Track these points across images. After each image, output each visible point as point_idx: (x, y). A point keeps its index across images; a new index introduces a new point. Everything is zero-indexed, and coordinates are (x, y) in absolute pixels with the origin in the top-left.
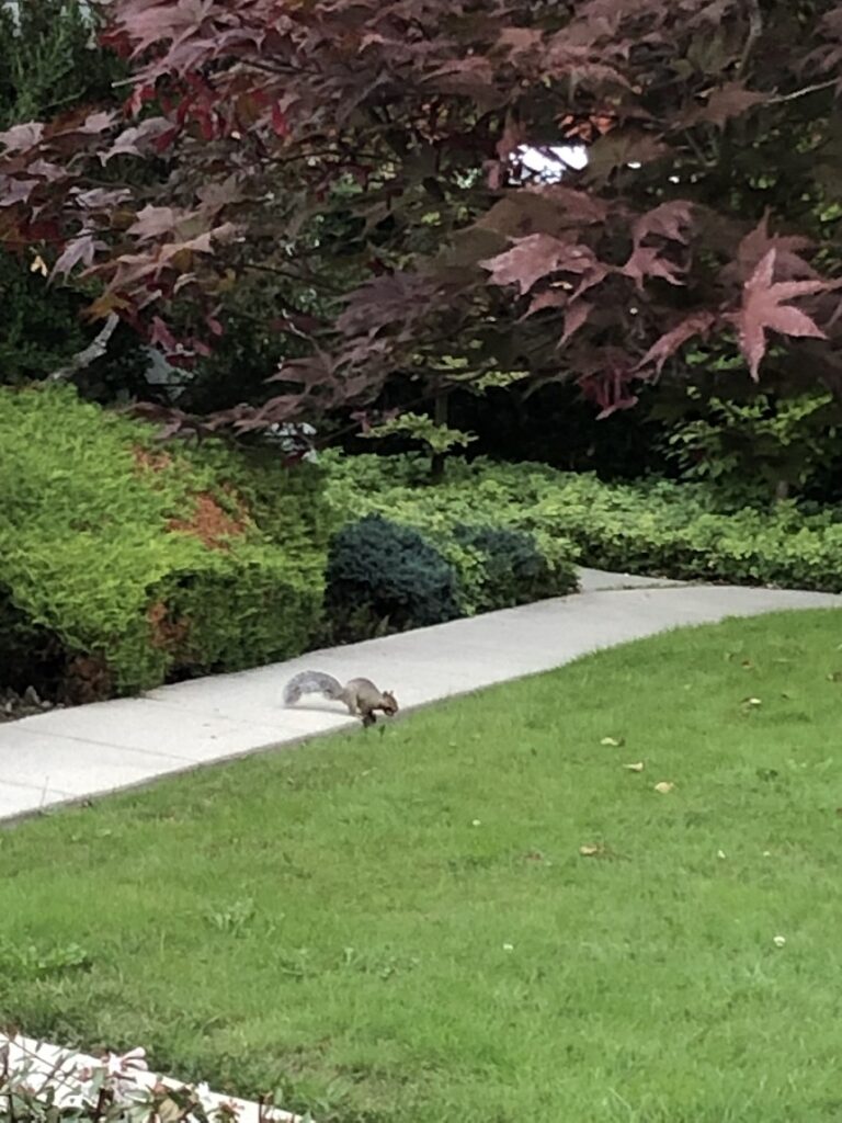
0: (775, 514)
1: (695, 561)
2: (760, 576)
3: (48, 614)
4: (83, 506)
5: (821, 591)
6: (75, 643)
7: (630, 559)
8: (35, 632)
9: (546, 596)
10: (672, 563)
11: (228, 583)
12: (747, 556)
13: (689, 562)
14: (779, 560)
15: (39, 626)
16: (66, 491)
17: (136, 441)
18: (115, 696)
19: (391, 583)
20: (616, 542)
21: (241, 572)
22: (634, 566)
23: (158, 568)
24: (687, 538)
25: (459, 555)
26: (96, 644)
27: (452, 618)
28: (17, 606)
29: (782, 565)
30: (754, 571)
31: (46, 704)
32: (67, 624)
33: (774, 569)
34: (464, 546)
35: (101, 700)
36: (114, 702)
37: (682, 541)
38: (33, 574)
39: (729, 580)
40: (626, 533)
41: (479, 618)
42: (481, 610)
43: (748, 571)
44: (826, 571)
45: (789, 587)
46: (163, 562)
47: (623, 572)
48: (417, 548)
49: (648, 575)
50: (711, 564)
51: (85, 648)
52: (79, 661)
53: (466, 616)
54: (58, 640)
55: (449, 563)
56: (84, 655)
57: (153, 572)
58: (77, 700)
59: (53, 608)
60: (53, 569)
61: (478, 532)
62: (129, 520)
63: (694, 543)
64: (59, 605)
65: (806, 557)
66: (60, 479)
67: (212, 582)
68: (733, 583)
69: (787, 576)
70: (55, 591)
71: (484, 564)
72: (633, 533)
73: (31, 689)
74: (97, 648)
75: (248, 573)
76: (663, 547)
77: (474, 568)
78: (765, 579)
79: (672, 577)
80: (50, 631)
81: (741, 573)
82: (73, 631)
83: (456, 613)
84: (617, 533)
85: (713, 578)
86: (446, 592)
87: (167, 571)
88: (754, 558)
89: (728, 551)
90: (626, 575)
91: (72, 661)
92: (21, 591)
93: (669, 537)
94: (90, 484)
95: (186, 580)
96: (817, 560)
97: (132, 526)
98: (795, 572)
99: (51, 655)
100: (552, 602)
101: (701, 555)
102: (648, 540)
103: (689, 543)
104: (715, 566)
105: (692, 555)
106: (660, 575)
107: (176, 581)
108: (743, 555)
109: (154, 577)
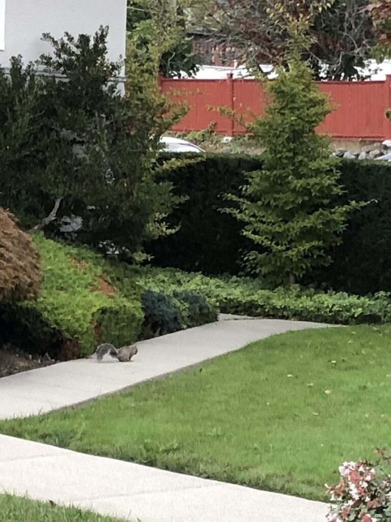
0: (291, 290)
1: (259, 309)
2: (288, 315)
3: (57, 324)
4: (60, 281)
5: (315, 321)
6: (67, 335)
7: (231, 308)
8: (52, 331)
9: (207, 322)
10: (250, 310)
11: (117, 313)
12: (283, 307)
13: (257, 309)
14: (297, 309)
15: (54, 329)
16: (53, 274)
17: (71, 255)
18: (79, 357)
19: (155, 315)
20: (224, 301)
21: (120, 308)
22: (233, 310)
23: (95, 306)
24: (256, 300)
25: (179, 304)
26: (76, 336)
27: (178, 330)
28: (44, 320)
29: (298, 311)
30: (285, 313)
31: (53, 360)
32: (64, 328)
33: (294, 313)
34: (179, 301)
35: (74, 359)
36: (79, 360)
37: (253, 300)
38: (49, 308)
39: (274, 317)
40: (228, 297)
41: (188, 330)
42: (189, 327)
43: (283, 313)
44: (317, 313)
45: (300, 320)
46: (97, 304)
47: (228, 313)
48: (163, 301)
49: (239, 315)
50: (266, 310)
51: (71, 338)
52: (68, 343)
53: (184, 329)
54: (61, 335)
55: (175, 307)
56: (70, 340)
57: (94, 308)
58: (66, 359)
59: (59, 321)
60: (56, 306)
61: (184, 295)
62: (78, 287)
63: (259, 301)
64: (61, 320)
65: (308, 307)
66: (51, 270)
67: (111, 312)
68: (276, 318)
69: (299, 315)
70: (59, 314)
71: (188, 308)
72: (232, 297)
73: (47, 354)
74: (76, 338)
75: (123, 309)
76: (245, 303)
77: (184, 310)
78: (291, 316)
79: (249, 315)
80: (58, 330)
81: (280, 314)
82: (67, 330)
83: (179, 328)
84: (224, 297)
85: (268, 316)
86: (176, 319)
87: (98, 308)
88: (285, 308)
89: (274, 305)
90: (230, 314)
91: (66, 342)
92: (46, 314)
93: (249, 299)
94: (60, 272)
95: (103, 311)
96: (312, 309)
97: (79, 289)
98: (303, 315)
99: (57, 340)
100: (210, 324)
101: (262, 306)
102: (239, 300)
103: (257, 301)
104: (268, 311)
105: (258, 306)
106: (245, 314)
107: (101, 311)
108: (281, 306)
109: (94, 310)
